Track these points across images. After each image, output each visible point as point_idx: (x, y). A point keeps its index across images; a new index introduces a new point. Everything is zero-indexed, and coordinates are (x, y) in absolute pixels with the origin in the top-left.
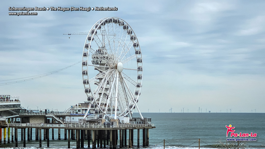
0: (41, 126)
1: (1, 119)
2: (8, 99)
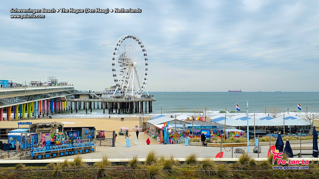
0: (87, 100)
1: (62, 96)
2: (66, 84)
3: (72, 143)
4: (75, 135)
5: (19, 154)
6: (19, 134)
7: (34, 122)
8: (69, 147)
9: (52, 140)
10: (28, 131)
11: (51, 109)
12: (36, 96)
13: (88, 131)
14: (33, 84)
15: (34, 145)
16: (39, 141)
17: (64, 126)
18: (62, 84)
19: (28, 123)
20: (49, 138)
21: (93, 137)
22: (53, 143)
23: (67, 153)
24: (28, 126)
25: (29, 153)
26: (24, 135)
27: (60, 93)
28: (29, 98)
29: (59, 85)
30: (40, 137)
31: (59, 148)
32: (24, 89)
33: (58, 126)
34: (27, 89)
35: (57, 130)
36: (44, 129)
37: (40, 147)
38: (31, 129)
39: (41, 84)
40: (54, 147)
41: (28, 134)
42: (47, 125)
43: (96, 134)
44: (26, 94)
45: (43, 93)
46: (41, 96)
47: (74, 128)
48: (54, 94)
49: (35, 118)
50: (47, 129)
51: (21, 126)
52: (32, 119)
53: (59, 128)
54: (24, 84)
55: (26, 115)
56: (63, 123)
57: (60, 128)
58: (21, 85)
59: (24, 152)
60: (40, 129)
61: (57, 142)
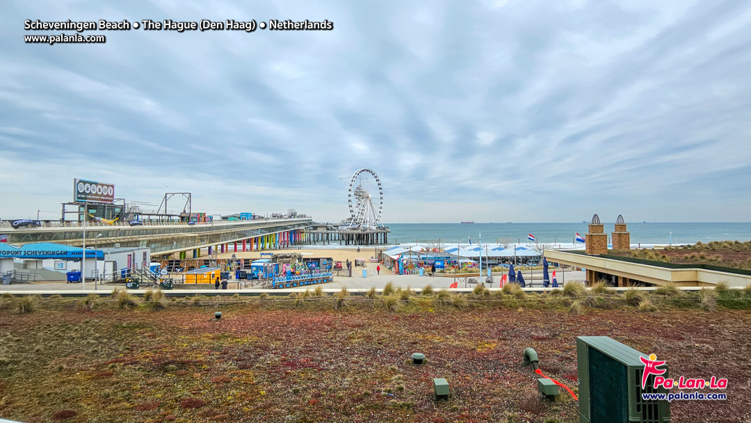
0: (324, 232)
1: (301, 228)
2: (305, 216)
3: (311, 273)
4: (314, 265)
5: (261, 283)
6: (262, 264)
7: (275, 253)
8: (308, 277)
9: (292, 270)
10: (270, 262)
11: (291, 240)
12: (277, 228)
13: (326, 261)
14: (274, 217)
15: (276, 275)
16: (280, 271)
17: (304, 257)
18: (302, 216)
19: (269, 254)
20: (289, 269)
21: (331, 268)
22: (293, 273)
23: (306, 283)
24: (269, 256)
25: (271, 282)
26: (266, 265)
27: (299, 225)
28: (270, 230)
29: (298, 217)
30: (281, 267)
31: (299, 278)
32: (265, 222)
33: (298, 257)
34: (268, 221)
35: (297, 261)
36: (285, 259)
37: (281, 276)
38: (273, 259)
39: (281, 217)
40: (294, 277)
41: (270, 265)
42: (288, 255)
43: (334, 264)
44: (267, 226)
45: (283, 225)
46: (282, 228)
47: (312, 259)
48: (294, 226)
49: (276, 249)
50: (288, 259)
51: (263, 256)
52: (273, 250)
53: (298, 259)
54: (266, 217)
55: (267, 245)
56: (302, 254)
57: (300, 258)
58: (263, 218)
59: (267, 282)
60: (281, 260)
61: (297, 272)
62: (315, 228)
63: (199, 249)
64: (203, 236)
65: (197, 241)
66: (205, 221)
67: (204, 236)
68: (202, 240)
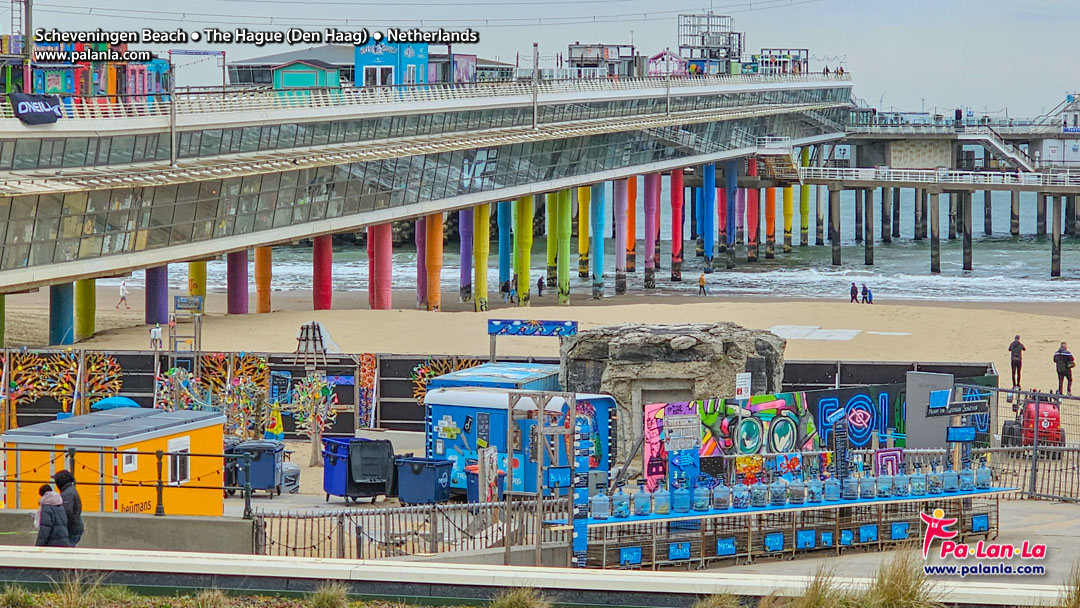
0: (939, 179)
1: (770, 148)
2: (799, 65)
3: (844, 469)
4: (860, 417)
5: (496, 531)
6: (499, 399)
7: (592, 318)
9: (707, 447)
10: (553, 384)
11: (700, 233)
12: (600, 147)
13: (949, 392)
14: (584, 64)
15: (597, 476)
16: (624, 447)
17: (789, 356)
18: (777, 64)
19: (550, 328)
20: (688, 434)
21: (982, 439)
22: (714, 468)
23: (806, 539)
24: (550, 346)
25: (563, 524)
26: (526, 404)
27: (760, 127)
28: (555, 156)
29: (752, 68)
30: (628, 424)
31: (756, 501)
32: (522, 99)
33: (747, 351)
34: (545, 97)
35: (744, 380)
36: (659, 369)
37: (631, 489)
38: (575, 363)
39: (633, 65)
40: (720, 491)
41: (556, 403)
42: (681, 341)
43: (1004, 413)
44: (536, 133)
45: (646, 123)
46: (634, 145)
47: (851, 372)
48: (721, 132)
49: (597, 296)
50: (678, 370)
51: (507, 345)
52: (579, 300)
53: (751, 366)
54: (526, 66)
56: (781, 331)
57: (763, 364)
58: (505, 73)
59: (532, 521)
60: (632, 370)
61: (743, 461)
62: (873, 150)
63: (88, 282)
64: (113, 194)
65: (72, 225)
66: (121, 92)
67: (122, 194)
68: (107, 224)
